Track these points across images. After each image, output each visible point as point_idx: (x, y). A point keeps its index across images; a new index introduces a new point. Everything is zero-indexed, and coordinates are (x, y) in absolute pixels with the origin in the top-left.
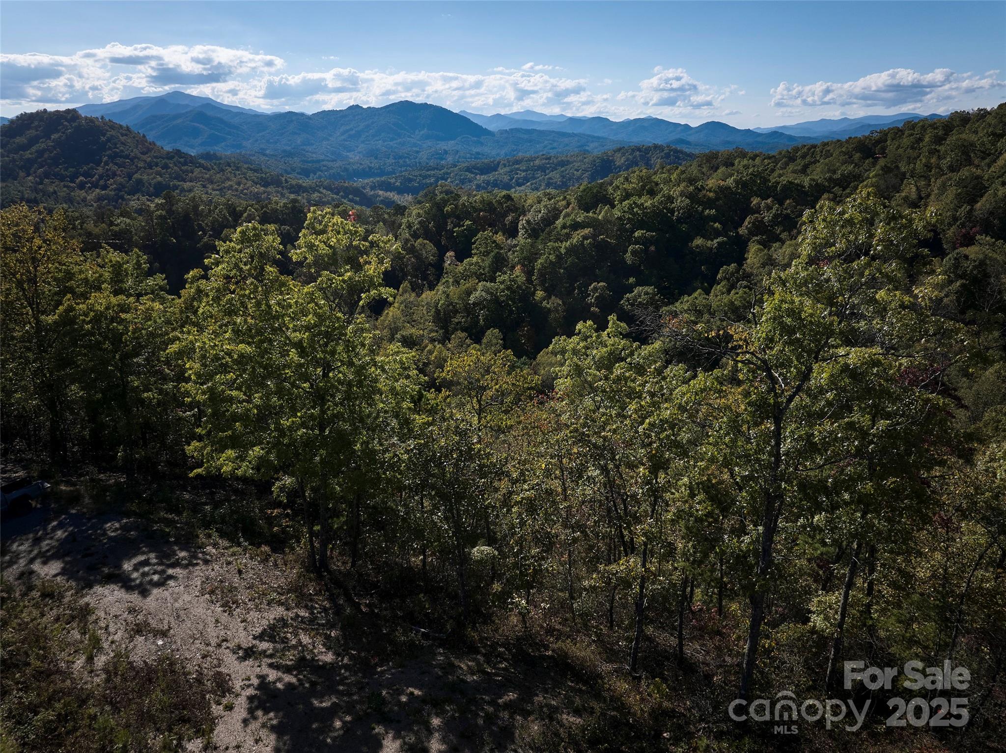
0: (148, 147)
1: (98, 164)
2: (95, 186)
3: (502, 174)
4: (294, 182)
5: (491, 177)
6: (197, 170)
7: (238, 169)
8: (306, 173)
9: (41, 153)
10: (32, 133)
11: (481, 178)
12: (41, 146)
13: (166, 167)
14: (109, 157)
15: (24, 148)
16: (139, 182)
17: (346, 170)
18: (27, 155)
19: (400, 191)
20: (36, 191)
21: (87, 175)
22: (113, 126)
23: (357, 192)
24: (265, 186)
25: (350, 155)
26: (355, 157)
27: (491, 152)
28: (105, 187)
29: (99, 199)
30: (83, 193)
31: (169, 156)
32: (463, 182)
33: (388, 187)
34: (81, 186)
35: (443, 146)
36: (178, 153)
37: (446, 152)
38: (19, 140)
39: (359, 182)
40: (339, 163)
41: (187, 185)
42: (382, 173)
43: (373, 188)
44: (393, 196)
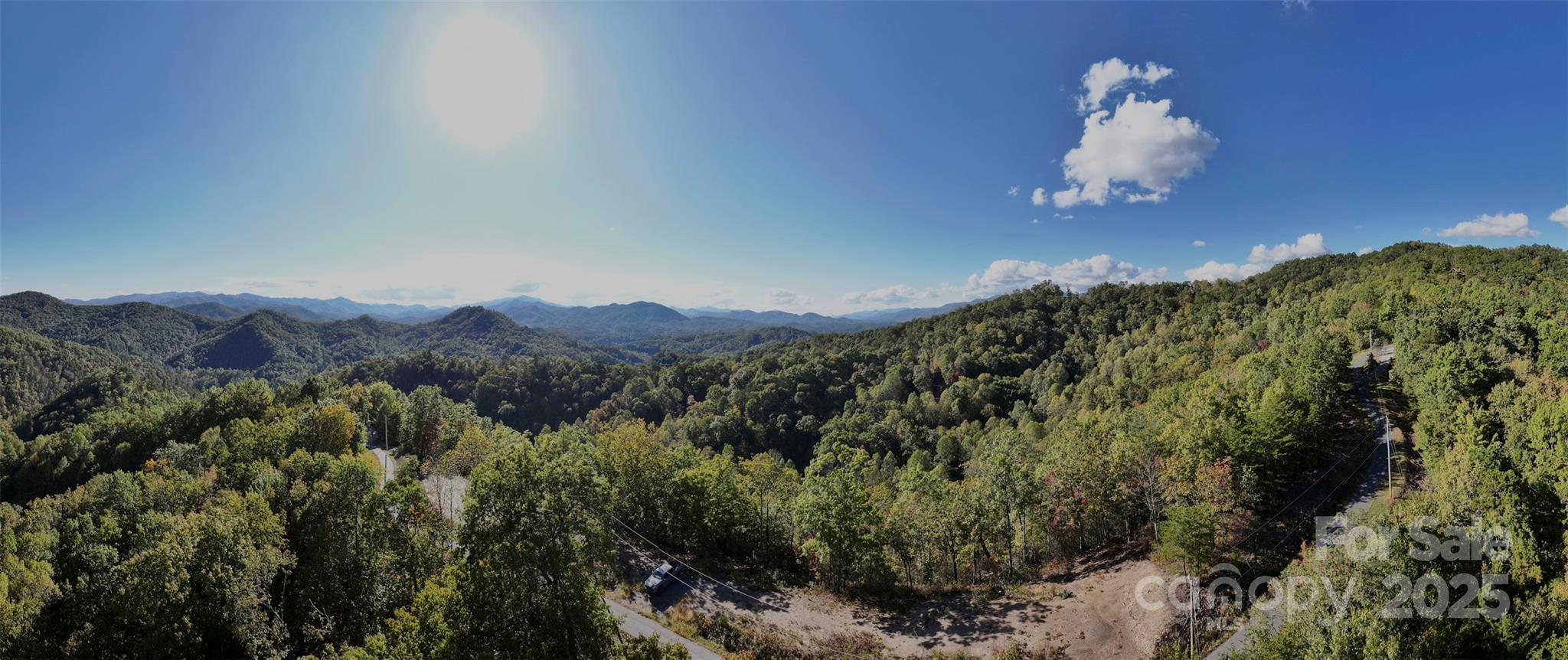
0: (512, 325)
1: (489, 332)
2: (487, 343)
3: (697, 342)
4: (583, 345)
5: (691, 344)
6: (535, 337)
7: (554, 337)
8: (587, 339)
9: (465, 326)
10: (462, 316)
11: (685, 345)
12: (465, 323)
13: (520, 335)
14: (496, 329)
15: (458, 323)
16: (507, 342)
17: (608, 338)
18: (460, 327)
19: (639, 351)
20: (461, 344)
21: (483, 337)
22: (498, 314)
23: (616, 351)
24: (569, 346)
25: (610, 329)
26: (613, 331)
27: (689, 329)
28: (491, 344)
29: (488, 350)
30: (480, 346)
31: (522, 330)
32: (675, 346)
33: (632, 348)
34: (480, 343)
35: (661, 325)
36: (526, 327)
37: (663, 329)
38: (458, 319)
39: (616, 345)
40: (604, 334)
41: (530, 345)
42: (628, 340)
43: (624, 349)
44: (635, 353)
